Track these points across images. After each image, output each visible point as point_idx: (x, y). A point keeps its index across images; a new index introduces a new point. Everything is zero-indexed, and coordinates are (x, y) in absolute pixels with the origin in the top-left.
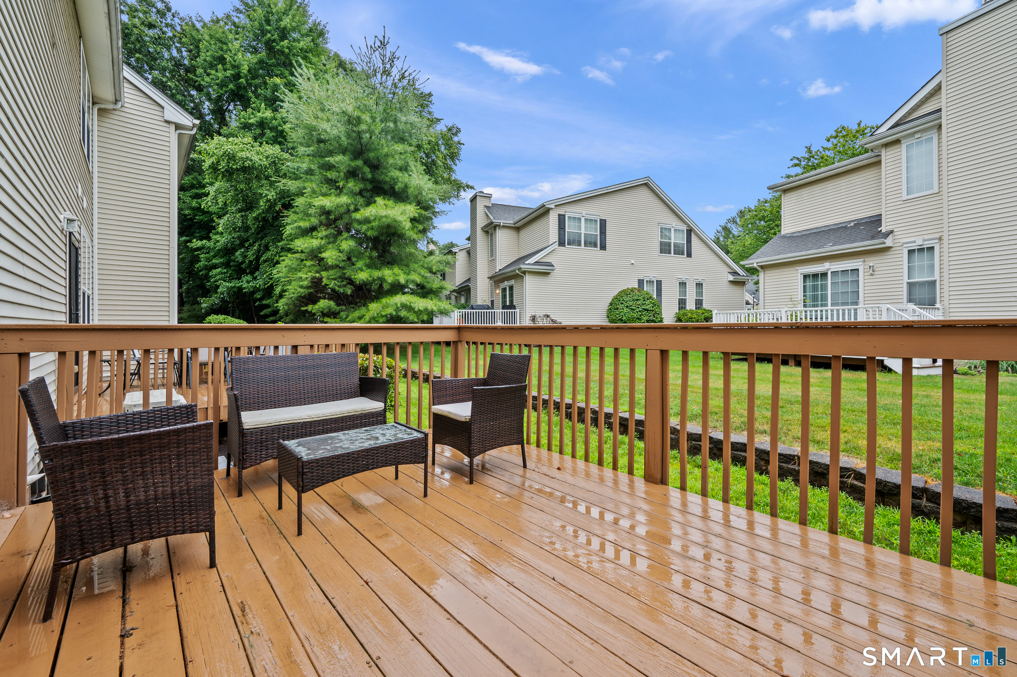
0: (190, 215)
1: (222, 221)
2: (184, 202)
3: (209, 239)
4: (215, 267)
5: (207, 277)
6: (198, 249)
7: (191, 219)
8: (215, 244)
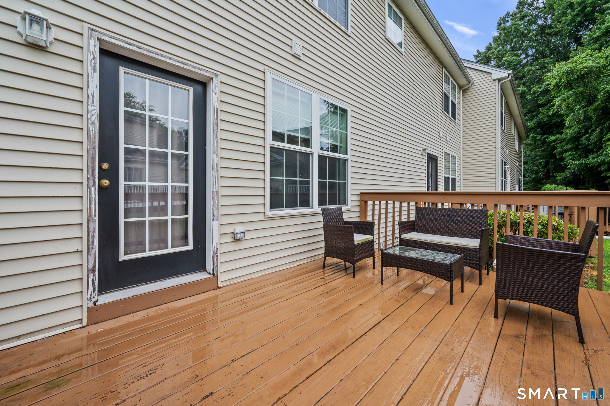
0: (548, 120)
1: (568, 119)
2: (543, 114)
3: (561, 133)
4: (566, 151)
5: (562, 159)
6: (554, 141)
7: (549, 123)
8: (566, 135)
